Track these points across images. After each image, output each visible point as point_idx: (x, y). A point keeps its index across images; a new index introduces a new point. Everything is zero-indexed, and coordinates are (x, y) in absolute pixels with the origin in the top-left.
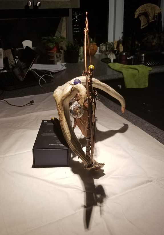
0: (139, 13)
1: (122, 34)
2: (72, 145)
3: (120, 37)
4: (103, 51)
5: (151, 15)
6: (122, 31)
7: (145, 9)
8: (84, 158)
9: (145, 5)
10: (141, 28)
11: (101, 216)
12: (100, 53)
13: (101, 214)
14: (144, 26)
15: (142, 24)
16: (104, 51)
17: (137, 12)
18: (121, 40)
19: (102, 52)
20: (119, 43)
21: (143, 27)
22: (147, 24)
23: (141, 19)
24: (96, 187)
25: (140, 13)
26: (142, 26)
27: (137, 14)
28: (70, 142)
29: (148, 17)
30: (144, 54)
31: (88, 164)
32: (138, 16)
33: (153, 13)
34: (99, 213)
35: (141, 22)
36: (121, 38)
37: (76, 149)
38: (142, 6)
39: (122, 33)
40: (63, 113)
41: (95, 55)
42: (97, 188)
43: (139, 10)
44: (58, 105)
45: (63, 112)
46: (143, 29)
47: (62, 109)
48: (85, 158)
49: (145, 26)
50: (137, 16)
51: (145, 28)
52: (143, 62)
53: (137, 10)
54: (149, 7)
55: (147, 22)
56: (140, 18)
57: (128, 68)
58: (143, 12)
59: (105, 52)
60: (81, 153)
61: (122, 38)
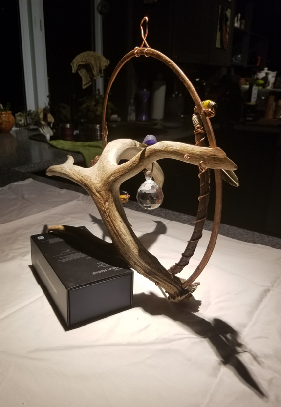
0: (77, 65)
1: (48, 99)
2: (143, 263)
3: (45, 104)
4: (21, 125)
5: (95, 69)
6: (48, 94)
7: (86, 60)
8: (168, 280)
9: (85, 53)
10: (84, 87)
11: (263, 367)
12: (18, 129)
13: (259, 363)
14: (86, 84)
15: (84, 83)
16: (23, 124)
17: (75, 64)
18: (48, 107)
19: (20, 127)
20: (45, 111)
21: (86, 87)
22: (90, 82)
23: (80, 74)
24: (212, 325)
25: (80, 66)
26: (84, 85)
27: (75, 66)
28: (138, 258)
29: (92, 72)
30: (98, 126)
31: (178, 290)
32: (78, 70)
33: (98, 65)
34: (255, 363)
35: (81, 78)
36: (47, 105)
37: (153, 268)
38: (82, 54)
39: (48, 96)
40: (114, 206)
41: (11, 132)
42: (214, 325)
43: (78, 61)
44: (97, 193)
45: (113, 204)
46: (86, 89)
47: (111, 199)
48: (172, 280)
49: (88, 85)
50: (76, 69)
51: (88, 87)
52: (99, 138)
53: (75, 60)
54: (91, 56)
55: (90, 79)
56: (79, 72)
57: (85, 146)
58: (84, 63)
59: (25, 126)
60: (162, 273)
61: (49, 105)
